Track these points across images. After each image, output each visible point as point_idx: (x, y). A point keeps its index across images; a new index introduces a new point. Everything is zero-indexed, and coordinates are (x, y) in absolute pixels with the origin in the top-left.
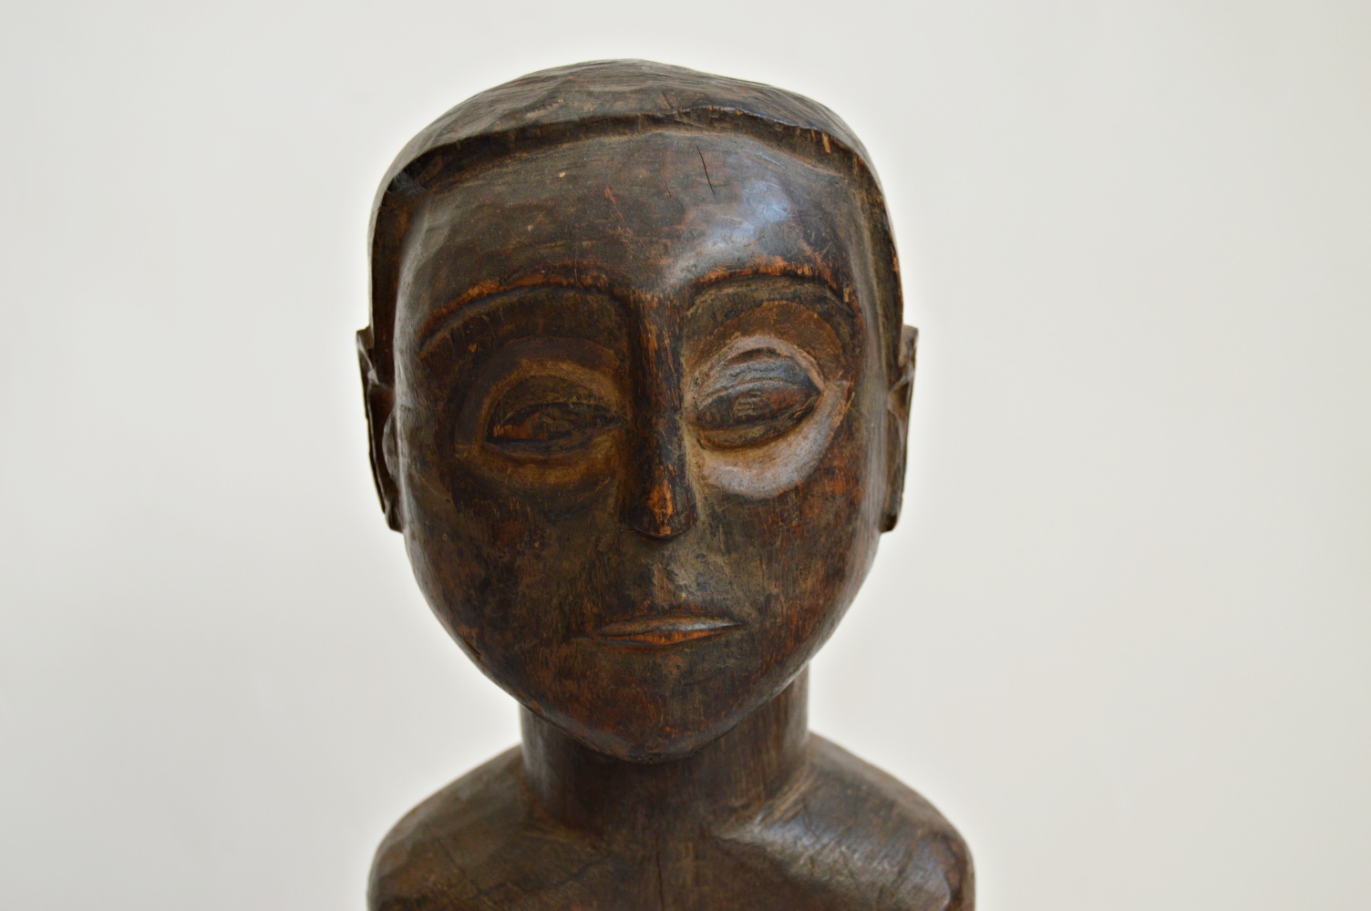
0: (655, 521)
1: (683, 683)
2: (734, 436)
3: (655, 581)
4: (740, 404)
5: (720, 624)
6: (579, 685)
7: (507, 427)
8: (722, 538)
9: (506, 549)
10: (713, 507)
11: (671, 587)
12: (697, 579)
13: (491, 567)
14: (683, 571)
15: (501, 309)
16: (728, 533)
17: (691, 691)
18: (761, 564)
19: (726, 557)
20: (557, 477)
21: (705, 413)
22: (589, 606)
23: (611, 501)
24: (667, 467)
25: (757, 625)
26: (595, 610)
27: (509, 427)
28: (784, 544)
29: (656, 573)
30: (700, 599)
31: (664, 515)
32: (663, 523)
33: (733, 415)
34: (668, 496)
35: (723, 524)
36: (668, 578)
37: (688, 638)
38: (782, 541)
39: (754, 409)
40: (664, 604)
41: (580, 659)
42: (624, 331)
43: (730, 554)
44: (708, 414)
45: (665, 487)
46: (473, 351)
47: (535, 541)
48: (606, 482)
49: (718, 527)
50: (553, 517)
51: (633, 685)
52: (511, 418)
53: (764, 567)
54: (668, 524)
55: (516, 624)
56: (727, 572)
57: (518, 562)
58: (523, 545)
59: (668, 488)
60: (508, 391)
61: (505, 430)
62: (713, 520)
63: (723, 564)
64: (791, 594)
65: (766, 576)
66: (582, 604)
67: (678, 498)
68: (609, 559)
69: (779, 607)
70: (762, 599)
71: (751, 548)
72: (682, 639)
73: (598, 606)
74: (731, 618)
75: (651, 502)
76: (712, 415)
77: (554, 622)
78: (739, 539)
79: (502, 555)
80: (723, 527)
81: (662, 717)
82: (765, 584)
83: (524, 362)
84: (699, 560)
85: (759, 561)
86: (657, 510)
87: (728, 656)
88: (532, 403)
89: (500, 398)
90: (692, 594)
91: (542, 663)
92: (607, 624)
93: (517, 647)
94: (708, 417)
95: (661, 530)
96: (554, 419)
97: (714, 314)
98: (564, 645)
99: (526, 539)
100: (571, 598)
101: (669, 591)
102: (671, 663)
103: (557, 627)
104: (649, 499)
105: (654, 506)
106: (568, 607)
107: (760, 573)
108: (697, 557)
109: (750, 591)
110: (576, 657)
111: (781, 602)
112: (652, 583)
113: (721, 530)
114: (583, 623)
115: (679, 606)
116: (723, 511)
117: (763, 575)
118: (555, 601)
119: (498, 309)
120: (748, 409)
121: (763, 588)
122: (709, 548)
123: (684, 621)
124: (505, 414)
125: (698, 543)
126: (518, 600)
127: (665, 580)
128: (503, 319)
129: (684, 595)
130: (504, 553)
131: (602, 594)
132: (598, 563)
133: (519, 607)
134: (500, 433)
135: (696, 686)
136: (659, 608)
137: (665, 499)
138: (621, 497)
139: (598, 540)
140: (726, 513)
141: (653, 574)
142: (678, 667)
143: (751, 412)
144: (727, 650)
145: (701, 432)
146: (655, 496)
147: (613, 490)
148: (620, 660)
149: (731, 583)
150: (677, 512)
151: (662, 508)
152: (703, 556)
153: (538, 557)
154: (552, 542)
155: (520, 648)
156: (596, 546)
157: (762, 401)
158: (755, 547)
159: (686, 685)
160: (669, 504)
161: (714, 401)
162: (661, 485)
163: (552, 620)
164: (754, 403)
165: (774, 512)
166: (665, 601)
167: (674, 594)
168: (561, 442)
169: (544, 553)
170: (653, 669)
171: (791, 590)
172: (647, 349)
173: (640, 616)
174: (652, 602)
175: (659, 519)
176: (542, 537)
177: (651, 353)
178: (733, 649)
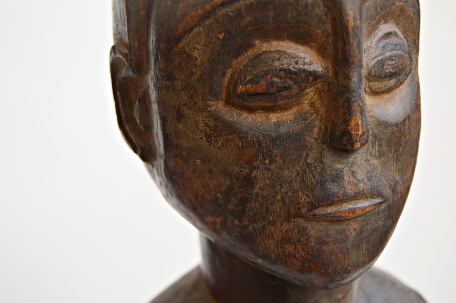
0: (352, 139)
1: (357, 239)
2: (382, 85)
3: (345, 178)
4: (387, 65)
5: (377, 201)
6: (296, 247)
7: (247, 86)
8: (377, 148)
9: (246, 166)
10: (373, 130)
11: (355, 181)
12: (367, 175)
13: (234, 178)
14: (360, 170)
15: (243, 7)
16: (380, 146)
17: (362, 243)
18: (394, 163)
19: (378, 160)
20: (278, 117)
21: (372, 70)
22: (303, 197)
23: (316, 130)
24: (359, 104)
25: (391, 200)
26: (308, 200)
27: (249, 86)
28: (403, 150)
29: (345, 173)
30: (369, 186)
31: (357, 135)
32: (356, 140)
33: (384, 72)
34: (360, 123)
35: (378, 140)
36: (352, 175)
37: (365, 211)
38: (403, 148)
39: (393, 68)
40: (351, 192)
41: (296, 231)
42: (329, 17)
43: (381, 158)
44: (373, 71)
45: (358, 117)
46: (221, 38)
47: (266, 159)
48: (312, 118)
49: (375, 142)
50: (278, 143)
51: (330, 244)
52: (250, 80)
53: (395, 165)
54: (359, 141)
55: (251, 213)
56: (379, 169)
57: (254, 174)
58: (258, 162)
59: (360, 117)
60: (246, 63)
61: (246, 88)
62: (373, 138)
63: (377, 165)
64: (404, 179)
65: (395, 170)
66: (298, 197)
67: (364, 124)
68: (315, 167)
69: (399, 188)
70: (393, 184)
71: (390, 154)
72: (362, 213)
73: (309, 197)
74: (382, 197)
75: (349, 128)
76: (375, 71)
77: (278, 209)
78: (385, 148)
79: (243, 170)
80: (378, 142)
81: (347, 261)
82: (395, 175)
83: (257, 42)
84: (367, 163)
85: (393, 162)
86: (353, 132)
87: (378, 220)
88: (265, 69)
89: (241, 67)
90: (366, 184)
91: (268, 235)
92: (316, 208)
93: (251, 227)
94: (373, 73)
95: (355, 145)
96: (281, 78)
97: (376, 7)
98: (285, 223)
99: (260, 158)
100: (290, 193)
101: (354, 184)
102: (351, 228)
103: (280, 212)
104: (348, 125)
105: (351, 130)
106: (288, 199)
107: (393, 169)
108: (366, 161)
109: (389, 179)
110: (294, 230)
111: (400, 185)
112: (344, 179)
113: (377, 143)
114: (299, 209)
115: (360, 193)
116: (378, 132)
117: (394, 170)
118: (278, 197)
119: (241, 6)
120: (390, 68)
121: (394, 177)
122: (371, 155)
123: (360, 201)
124: (246, 77)
125: (366, 152)
126: (253, 197)
127: (351, 177)
128: (244, 13)
129: (362, 185)
130: (245, 168)
131: (312, 189)
132: (308, 170)
133: (253, 202)
134: (242, 91)
135: (364, 240)
136: (349, 194)
137: (358, 125)
138: (323, 127)
139: (308, 155)
140: (380, 133)
141: (344, 174)
142: (355, 230)
143: (391, 70)
144: (378, 216)
145: (367, 83)
146: (353, 123)
147: (317, 123)
148: (322, 229)
149: (381, 176)
150: (364, 133)
151: (356, 131)
152: (368, 160)
153: (268, 169)
154: (277, 159)
155: (253, 228)
156: (306, 159)
157: (396, 63)
158: (392, 153)
159: (359, 240)
160: (360, 128)
161: (376, 63)
162: (356, 115)
163: (277, 208)
164: (393, 65)
165: (401, 131)
166: (351, 190)
167: (357, 185)
168: (285, 93)
169: (272, 167)
170: (341, 233)
171: (404, 177)
172: (347, 27)
173: (338, 201)
174: (344, 191)
175: (354, 138)
176: (271, 156)
177: (350, 30)
178: (381, 215)
